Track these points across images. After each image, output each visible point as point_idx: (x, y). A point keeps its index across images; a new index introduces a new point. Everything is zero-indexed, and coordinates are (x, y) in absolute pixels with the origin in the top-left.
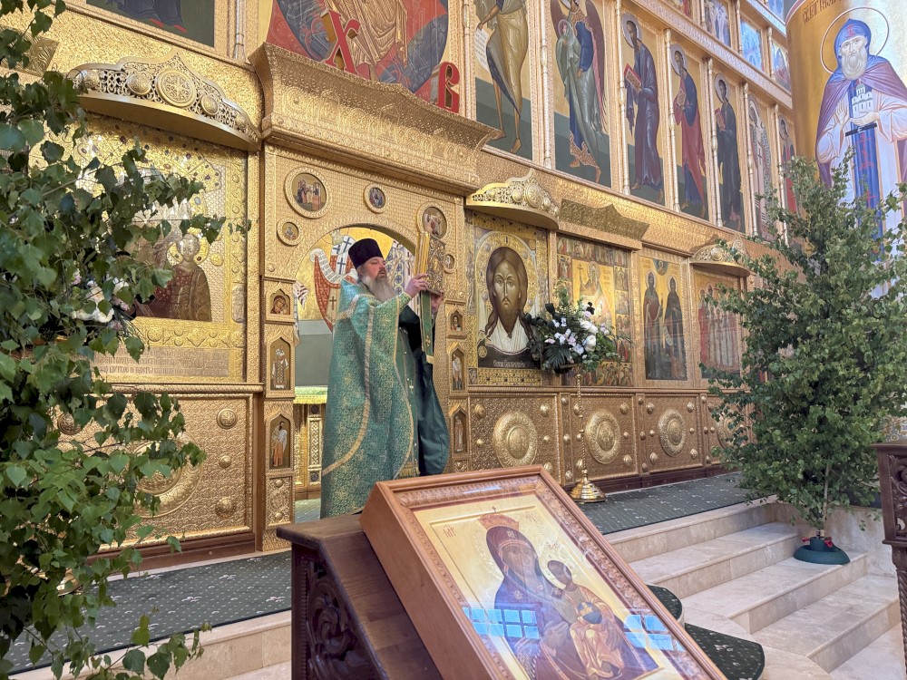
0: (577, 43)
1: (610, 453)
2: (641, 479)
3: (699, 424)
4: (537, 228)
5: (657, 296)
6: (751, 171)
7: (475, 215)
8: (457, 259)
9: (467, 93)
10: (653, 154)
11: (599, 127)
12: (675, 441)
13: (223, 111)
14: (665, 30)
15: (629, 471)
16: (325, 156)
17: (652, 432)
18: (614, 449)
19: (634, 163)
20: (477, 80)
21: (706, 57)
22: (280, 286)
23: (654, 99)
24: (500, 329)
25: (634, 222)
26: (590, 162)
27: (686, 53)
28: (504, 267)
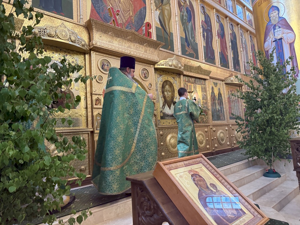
0: (186, 14)
1: (203, 145)
2: (213, 153)
3: (229, 134)
4: (177, 74)
5: (214, 94)
6: (242, 53)
7: (157, 70)
8: (152, 85)
9: (153, 31)
10: (211, 48)
11: (194, 41)
12: (223, 140)
13: (78, 40)
14: (213, 9)
15: (209, 151)
16: (110, 53)
17: (215, 138)
18: (204, 144)
19: (205, 51)
20: (156, 27)
21: (226, 17)
22: (97, 96)
23: (211, 31)
24: (166, 106)
25: (207, 70)
26: (192, 52)
27: (220, 16)
28: (167, 87)
